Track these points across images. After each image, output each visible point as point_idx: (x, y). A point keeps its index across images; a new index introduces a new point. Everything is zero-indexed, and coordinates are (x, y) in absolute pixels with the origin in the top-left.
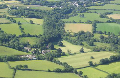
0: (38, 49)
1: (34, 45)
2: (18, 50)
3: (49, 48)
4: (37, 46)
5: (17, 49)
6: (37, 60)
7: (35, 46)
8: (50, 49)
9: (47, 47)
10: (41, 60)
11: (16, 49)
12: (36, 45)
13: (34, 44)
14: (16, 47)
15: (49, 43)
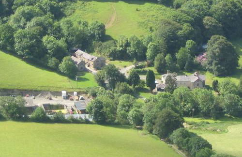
0: (146, 63)
1: (128, 44)
2: (30, 61)
3: (210, 63)
4: (145, 49)
5: (21, 57)
6: (87, 122)
7: (131, 49)
8: (211, 71)
9: (197, 59)
10: (118, 125)
11: (19, 53)
12: (139, 43)
13: (129, 37)
14: (17, 46)
15: (212, 38)
